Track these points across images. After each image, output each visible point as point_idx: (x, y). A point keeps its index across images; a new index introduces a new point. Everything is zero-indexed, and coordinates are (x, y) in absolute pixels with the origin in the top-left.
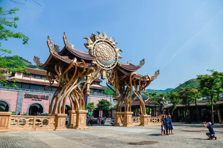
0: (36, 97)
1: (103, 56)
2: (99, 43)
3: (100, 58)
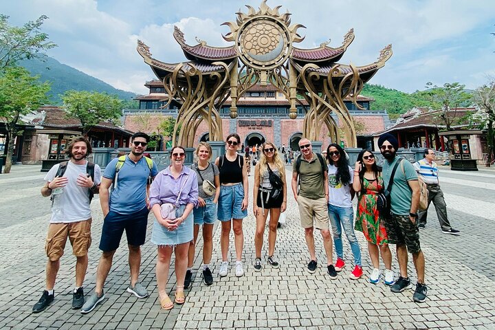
0: (254, 124)
2: (250, 26)
3: (253, 52)
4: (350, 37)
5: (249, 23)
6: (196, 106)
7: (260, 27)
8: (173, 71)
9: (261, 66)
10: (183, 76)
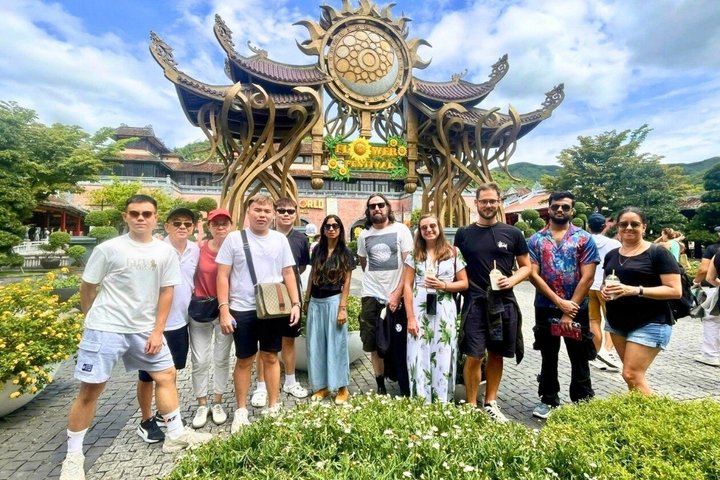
1: (357, 70)
2: (345, 31)
3: (350, 77)
4: (501, 67)
5: (343, 26)
6: (257, 166)
7: (362, 35)
8: (223, 99)
9: (363, 103)
10: (238, 108)
